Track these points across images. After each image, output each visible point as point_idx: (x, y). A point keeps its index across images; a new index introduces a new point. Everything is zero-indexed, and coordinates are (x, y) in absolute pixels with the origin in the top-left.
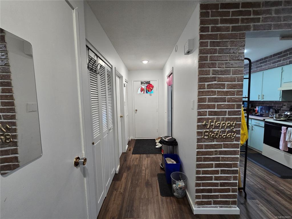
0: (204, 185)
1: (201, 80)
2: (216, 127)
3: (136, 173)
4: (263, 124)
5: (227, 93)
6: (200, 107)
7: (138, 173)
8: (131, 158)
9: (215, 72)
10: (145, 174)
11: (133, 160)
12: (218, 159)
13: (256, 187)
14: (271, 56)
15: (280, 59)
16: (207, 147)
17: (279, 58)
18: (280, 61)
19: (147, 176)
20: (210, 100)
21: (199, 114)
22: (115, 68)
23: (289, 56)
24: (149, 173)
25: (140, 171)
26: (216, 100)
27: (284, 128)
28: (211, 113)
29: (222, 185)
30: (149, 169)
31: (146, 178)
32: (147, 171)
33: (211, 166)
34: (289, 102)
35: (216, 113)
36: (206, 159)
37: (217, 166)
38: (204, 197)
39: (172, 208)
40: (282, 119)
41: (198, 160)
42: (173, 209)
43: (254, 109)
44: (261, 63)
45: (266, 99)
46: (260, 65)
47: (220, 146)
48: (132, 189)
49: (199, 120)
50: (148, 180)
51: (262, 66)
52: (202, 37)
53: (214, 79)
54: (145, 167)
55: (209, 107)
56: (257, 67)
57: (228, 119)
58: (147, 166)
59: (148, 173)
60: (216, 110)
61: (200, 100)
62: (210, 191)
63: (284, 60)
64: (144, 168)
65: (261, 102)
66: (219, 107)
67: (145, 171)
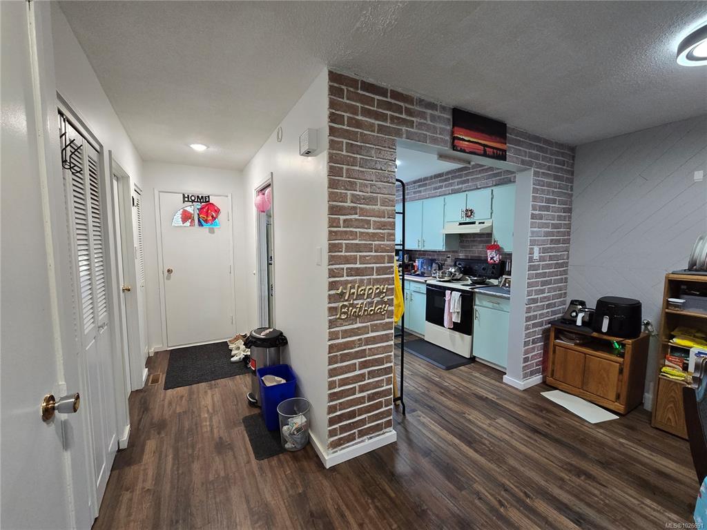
0: (342, 406)
1: (333, 210)
2: (360, 297)
3: (185, 433)
4: (424, 289)
5: (373, 236)
6: (332, 260)
7: (190, 430)
8: (163, 400)
9: (355, 199)
10: (211, 426)
11: (170, 403)
12: (362, 354)
13: (418, 392)
14: (431, 178)
15: (441, 184)
16: (346, 333)
17: (440, 181)
18: (441, 187)
19: (215, 431)
20: (349, 248)
21: (332, 273)
22: (110, 152)
23: (450, 182)
24: (221, 422)
25: (196, 424)
26: (358, 248)
27: (448, 292)
28: (351, 272)
29: (371, 398)
30: (219, 414)
31: (216, 435)
32: (215, 419)
33: (351, 368)
34: (453, 252)
35: (358, 272)
36: (344, 358)
37: (364, 365)
38: (343, 429)
39: (285, 472)
40: (446, 279)
41: (332, 361)
42: (286, 475)
43: (412, 264)
44: (420, 186)
45: (427, 248)
46: (418, 189)
47: (364, 330)
48: (178, 471)
49: (332, 286)
50: (221, 438)
51: (420, 192)
52: (332, 131)
53: (353, 210)
54: (208, 411)
55: (347, 260)
56: (415, 193)
57: (377, 281)
58: (213, 409)
59: (219, 423)
60: (358, 266)
61: (332, 248)
62: (352, 415)
63: (446, 186)
64: (206, 415)
65: (422, 252)
66: (363, 260)
67: (208, 420)
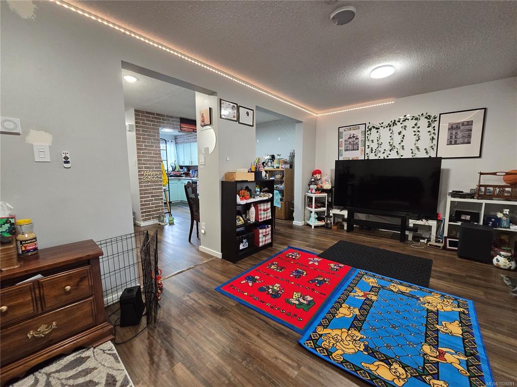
0: (145, 208)
1: (138, 149)
2: (149, 175)
5: (153, 157)
6: (139, 164)
9: (145, 146)
12: (152, 193)
16: (145, 186)
20: (144, 160)
21: (139, 168)
26: (148, 160)
28: (145, 168)
29: (156, 207)
33: (148, 197)
35: (148, 168)
36: (145, 194)
37: (152, 196)
38: (146, 216)
41: (141, 194)
45: (193, 164)
47: (152, 186)
49: (139, 171)
52: (136, 126)
53: (146, 149)
55: (144, 164)
57: (155, 171)
60: (148, 166)
61: (138, 160)
62: (149, 211)
66: (150, 164)
